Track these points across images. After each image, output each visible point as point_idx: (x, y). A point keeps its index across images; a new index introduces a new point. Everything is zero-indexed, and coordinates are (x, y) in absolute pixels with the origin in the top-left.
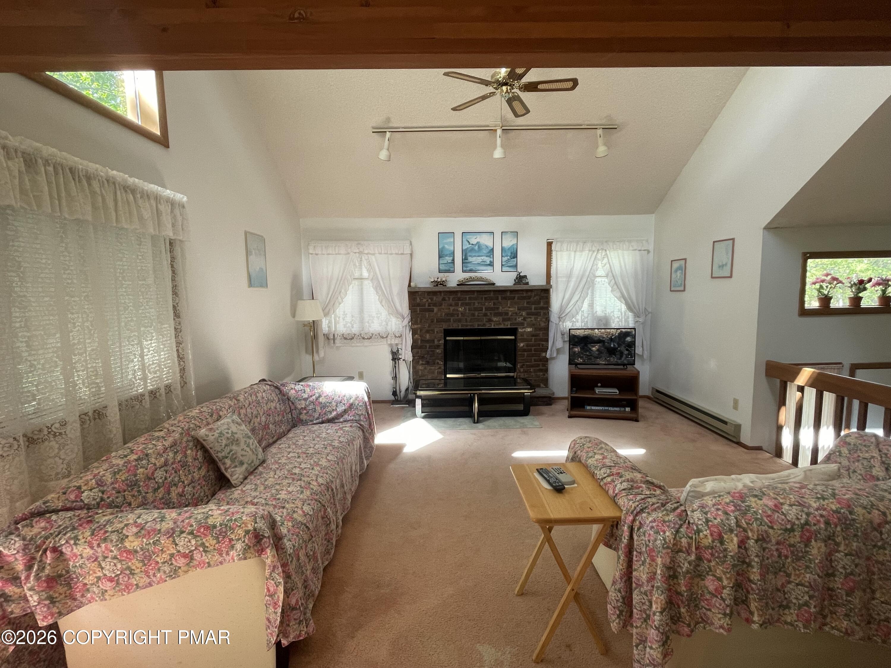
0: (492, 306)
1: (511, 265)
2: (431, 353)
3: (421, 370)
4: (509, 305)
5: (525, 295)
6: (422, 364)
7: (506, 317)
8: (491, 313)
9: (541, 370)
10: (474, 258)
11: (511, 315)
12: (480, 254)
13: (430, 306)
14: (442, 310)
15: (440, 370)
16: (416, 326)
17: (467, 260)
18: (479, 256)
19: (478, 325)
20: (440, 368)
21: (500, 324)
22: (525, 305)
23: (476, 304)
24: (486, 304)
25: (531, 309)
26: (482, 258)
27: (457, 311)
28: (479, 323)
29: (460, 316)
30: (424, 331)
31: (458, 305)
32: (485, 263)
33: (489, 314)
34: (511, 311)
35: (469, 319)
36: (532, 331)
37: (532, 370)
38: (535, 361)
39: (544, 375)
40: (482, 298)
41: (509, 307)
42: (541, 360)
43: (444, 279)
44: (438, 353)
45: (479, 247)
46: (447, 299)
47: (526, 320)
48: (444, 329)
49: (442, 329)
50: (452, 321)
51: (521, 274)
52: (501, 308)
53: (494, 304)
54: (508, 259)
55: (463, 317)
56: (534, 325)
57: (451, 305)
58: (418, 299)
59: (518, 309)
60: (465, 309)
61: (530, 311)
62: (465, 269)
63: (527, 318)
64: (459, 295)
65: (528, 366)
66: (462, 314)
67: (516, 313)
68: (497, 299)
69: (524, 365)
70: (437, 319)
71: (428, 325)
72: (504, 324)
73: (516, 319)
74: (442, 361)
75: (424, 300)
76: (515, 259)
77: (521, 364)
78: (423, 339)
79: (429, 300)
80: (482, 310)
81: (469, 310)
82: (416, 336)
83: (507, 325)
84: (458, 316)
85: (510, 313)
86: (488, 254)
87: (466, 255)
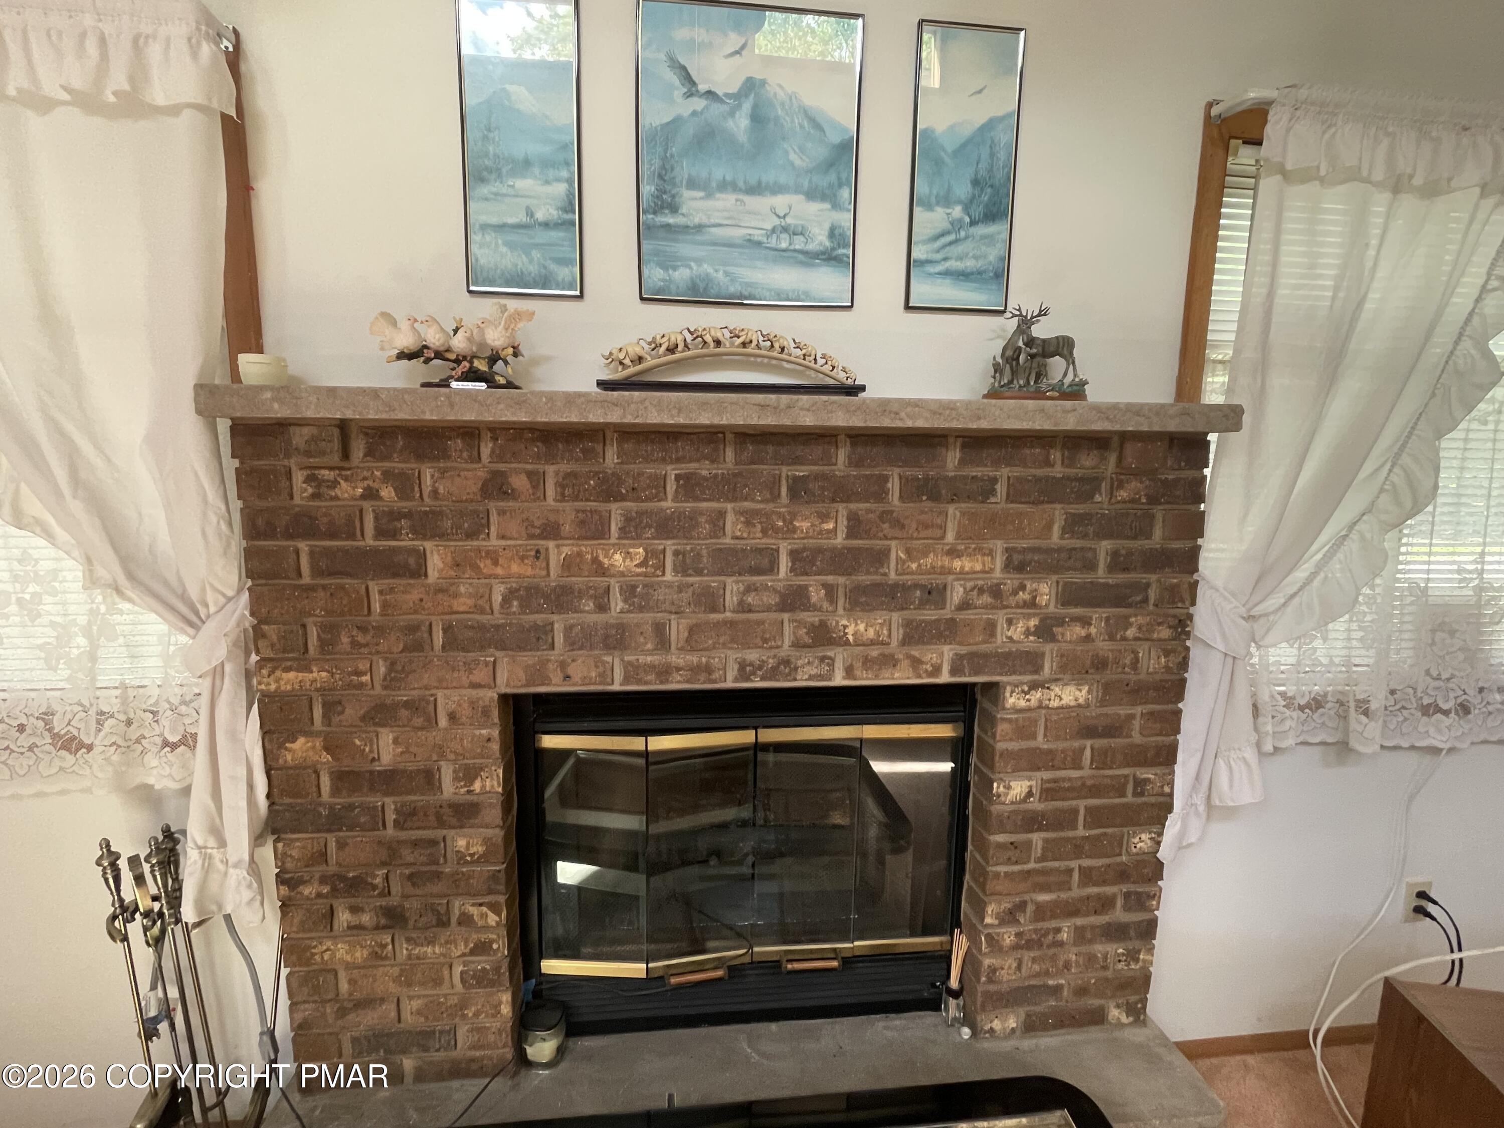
0: (840, 539)
1: (969, 264)
2: (408, 855)
3: (349, 966)
4: (950, 537)
5: (1058, 471)
6: (356, 928)
7: (930, 614)
8: (830, 592)
9: (1116, 932)
10: (726, 201)
11: (965, 605)
12: (769, 177)
13: (393, 534)
14: (486, 566)
15: (482, 963)
16: (290, 680)
17: (674, 209)
18: (755, 190)
19: (744, 671)
20: (482, 948)
21: (889, 661)
22: (1055, 538)
23: (732, 525)
24: (803, 525)
25: (1091, 566)
26: (781, 202)
27: (601, 570)
28: (752, 656)
29: (617, 604)
30: (351, 713)
31: (601, 533)
32: (799, 243)
33: (816, 595)
34: (962, 575)
35: (677, 630)
36: (1087, 706)
37: (1064, 936)
38: (1087, 876)
39: (1132, 956)
40: (773, 486)
41: (953, 553)
42: (1122, 875)
43: (495, 338)
44: (461, 857)
45: (758, 119)
46: (520, 482)
47: (1053, 639)
48: (504, 698)
49: (490, 696)
50: (559, 639)
51: (1040, 331)
52: (897, 552)
53: (855, 527)
54: (956, 225)
55: (634, 618)
56: (1100, 664)
57: (551, 531)
58: (299, 477)
59: (1008, 566)
60: (655, 558)
61: (1088, 577)
62: (655, 275)
63: (1060, 621)
64: (611, 457)
65: (1042, 912)
66: (629, 592)
67: (996, 592)
68: (880, 495)
69: (1021, 906)
70: (447, 629)
71: (382, 668)
72: (916, 662)
73: (990, 628)
74: (494, 908)
75: (345, 490)
76: (998, 229)
77: (1006, 905)
78: (347, 764)
79: (387, 493)
80: (772, 568)
81: (682, 568)
82: (300, 744)
83: (937, 670)
84: (602, 608)
85: (957, 594)
86: (823, 181)
87: (663, 176)
